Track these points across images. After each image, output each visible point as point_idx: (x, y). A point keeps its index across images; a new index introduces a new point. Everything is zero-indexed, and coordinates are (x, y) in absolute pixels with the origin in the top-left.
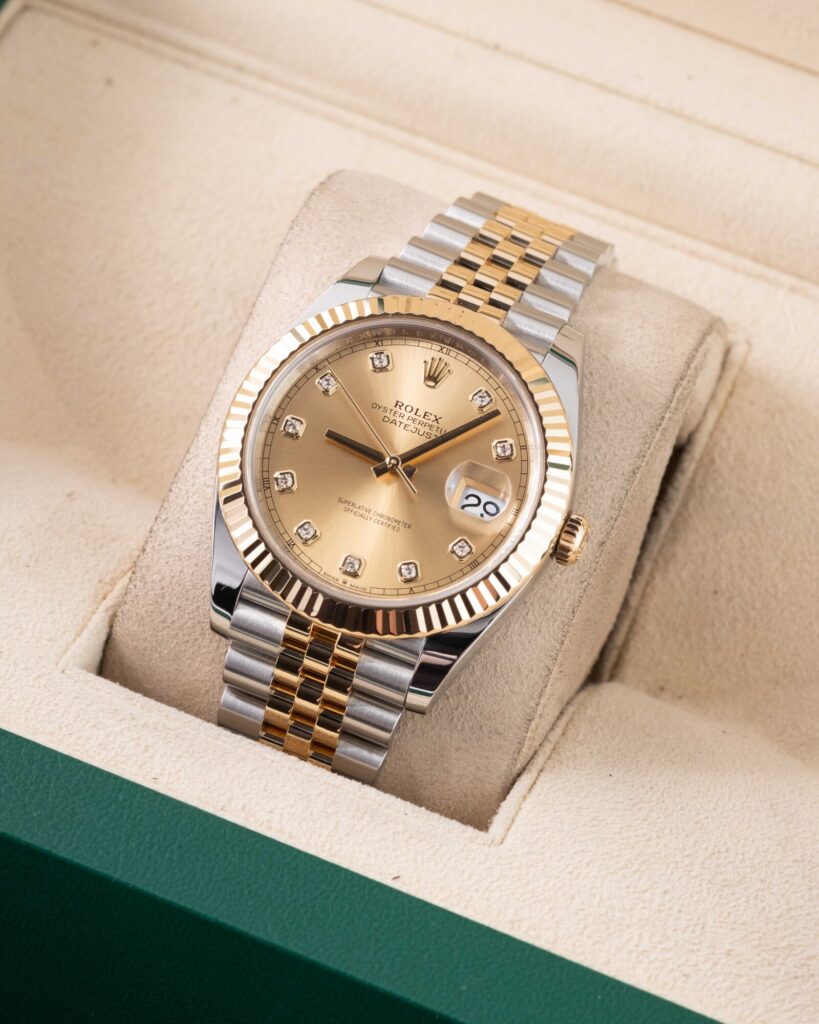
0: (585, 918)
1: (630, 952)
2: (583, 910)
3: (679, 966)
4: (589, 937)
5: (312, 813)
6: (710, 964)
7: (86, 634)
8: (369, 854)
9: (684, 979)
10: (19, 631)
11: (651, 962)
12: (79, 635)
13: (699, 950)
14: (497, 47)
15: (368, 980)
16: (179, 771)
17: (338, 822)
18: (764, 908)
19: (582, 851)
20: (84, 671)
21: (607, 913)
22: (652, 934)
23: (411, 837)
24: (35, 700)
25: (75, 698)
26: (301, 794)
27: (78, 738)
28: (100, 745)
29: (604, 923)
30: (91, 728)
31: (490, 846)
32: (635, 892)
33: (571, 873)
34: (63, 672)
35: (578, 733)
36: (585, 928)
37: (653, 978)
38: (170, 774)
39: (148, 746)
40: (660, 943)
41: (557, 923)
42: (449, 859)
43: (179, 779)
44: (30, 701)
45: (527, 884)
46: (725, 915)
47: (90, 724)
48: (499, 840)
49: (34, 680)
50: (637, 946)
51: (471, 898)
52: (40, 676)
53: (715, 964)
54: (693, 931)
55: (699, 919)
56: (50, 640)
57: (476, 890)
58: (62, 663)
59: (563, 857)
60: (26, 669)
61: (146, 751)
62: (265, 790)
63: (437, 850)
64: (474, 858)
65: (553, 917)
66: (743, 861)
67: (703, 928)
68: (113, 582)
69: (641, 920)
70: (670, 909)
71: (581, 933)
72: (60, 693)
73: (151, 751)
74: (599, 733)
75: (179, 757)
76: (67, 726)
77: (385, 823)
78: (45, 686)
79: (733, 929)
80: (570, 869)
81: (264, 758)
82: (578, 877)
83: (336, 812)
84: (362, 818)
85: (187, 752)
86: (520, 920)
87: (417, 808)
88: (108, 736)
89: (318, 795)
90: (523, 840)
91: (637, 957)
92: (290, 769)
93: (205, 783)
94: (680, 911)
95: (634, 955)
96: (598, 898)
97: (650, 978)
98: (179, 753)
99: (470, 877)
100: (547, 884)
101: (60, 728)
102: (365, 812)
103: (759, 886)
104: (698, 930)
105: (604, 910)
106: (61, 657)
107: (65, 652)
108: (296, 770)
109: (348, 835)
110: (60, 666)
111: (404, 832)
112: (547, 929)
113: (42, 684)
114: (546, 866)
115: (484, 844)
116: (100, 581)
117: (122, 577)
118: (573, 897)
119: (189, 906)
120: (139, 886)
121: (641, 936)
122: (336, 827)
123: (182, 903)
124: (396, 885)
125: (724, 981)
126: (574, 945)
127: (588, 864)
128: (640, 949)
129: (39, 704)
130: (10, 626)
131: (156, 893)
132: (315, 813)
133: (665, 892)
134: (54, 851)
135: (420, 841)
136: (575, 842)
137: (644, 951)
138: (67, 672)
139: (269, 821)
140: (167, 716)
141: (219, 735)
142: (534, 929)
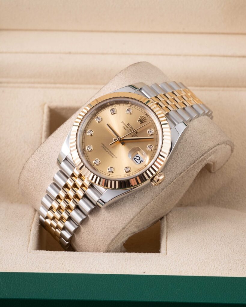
0: (198, 265)
1: (213, 269)
2: (196, 263)
3: (227, 268)
4: (201, 269)
5: (114, 265)
6: (235, 264)
7: (31, 241)
8: (134, 269)
9: (230, 270)
10: (13, 246)
11: (220, 270)
12: (29, 242)
13: (230, 262)
14: (70, 53)
15: (151, 300)
16: (74, 266)
17: (122, 264)
18: (241, 246)
19: (188, 248)
20: (35, 251)
21: (203, 261)
22: (217, 262)
23: (143, 261)
24: (27, 262)
25: (37, 258)
26: (108, 261)
27: (43, 268)
28: (50, 267)
29: (203, 264)
30: (45, 264)
31: (164, 256)
32: (207, 254)
33: (188, 255)
34: (30, 253)
35: (171, 221)
36: (199, 267)
37: (222, 273)
38: (72, 268)
39: (62, 263)
40: (220, 264)
41: (191, 269)
42: (155, 263)
43: (75, 268)
44: (25, 263)
45: (179, 262)
46: (232, 251)
47: (44, 263)
48: (165, 254)
49: (23, 257)
50: (214, 267)
51: (166, 270)
52: (25, 256)
53: (236, 264)
54: (227, 258)
55: (227, 254)
56: (23, 246)
57: (166, 268)
58: (29, 250)
59: (184, 252)
60: (20, 255)
61: (63, 265)
62: (99, 263)
63: (151, 262)
64: (162, 260)
65: (189, 267)
66: (230, 236)
67: (229, 256)
68: (31, 226)
69: (212, 260)
70: (218, 254)
71: (199, 269)
72: (32, 258)
73: (64, 264)
74: (176, 219)
75: (72, 263)
76: (38, 266)
77: (134, 260)
78: (27, 258)
79: (236, 254)
80: (188, 254)
81: (94, 255)
82: (191, 255)
83: (120, 262)
84: (128, 261)
85: (74, 261)
86: (181, 271)
87: (140, 253)
88: (50, 264)
89: (113, 259)
90: (172, 251)
91: (216, 269)
92: (102, 256)
93: (82, 267)
94: (221, 254)
95: (215, 269)
96: (198, 259)
97: (221, 273)
98: (71, 262)
99: (163, 266)
100: (184, 260)
101: (37, 267)
102: (128, 259)
103: (237, 241)
104: (228, 257)
105: (201, 261)
106: (28, 249)
107: (28, 247)
108: (104, 255)
109: (126, 266)
110: (28, 251)
111: (141, 260)
112: (189, 271)
113: (26, 258)
114: (181, 256)
115: (162, 256)
116: (27, 227)
117: (32, 224)
118: (192, 261)
119: (95, 299)
120: (79, 299)
121: (214, 264)
122: (122, 266)
123: (93, 299)
124: (145, 274)
125: (241, 267)
126: (198, 273)
127: (192, 251)
128: (216, 267)
129: (28, 263)
130: (10, 246)
131: (84, 299)
132: (115, 264)
133: (215, 251)
134: (52, 298)
135: (146, 261)
136: (185, 247)
137: (217, 267)
138: (31, 252)
139: (104, 271)
140: (63, 254)
141: (79, 254)
142: (186, 272)
